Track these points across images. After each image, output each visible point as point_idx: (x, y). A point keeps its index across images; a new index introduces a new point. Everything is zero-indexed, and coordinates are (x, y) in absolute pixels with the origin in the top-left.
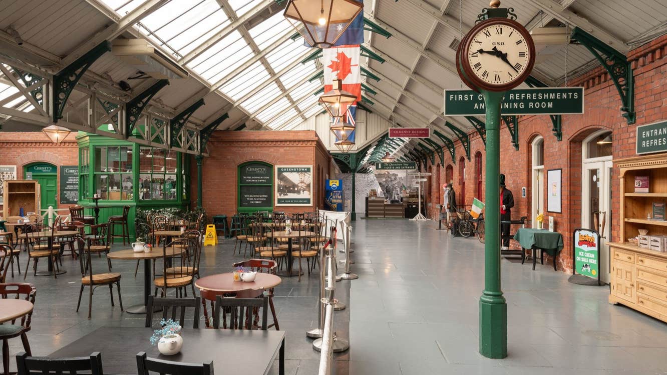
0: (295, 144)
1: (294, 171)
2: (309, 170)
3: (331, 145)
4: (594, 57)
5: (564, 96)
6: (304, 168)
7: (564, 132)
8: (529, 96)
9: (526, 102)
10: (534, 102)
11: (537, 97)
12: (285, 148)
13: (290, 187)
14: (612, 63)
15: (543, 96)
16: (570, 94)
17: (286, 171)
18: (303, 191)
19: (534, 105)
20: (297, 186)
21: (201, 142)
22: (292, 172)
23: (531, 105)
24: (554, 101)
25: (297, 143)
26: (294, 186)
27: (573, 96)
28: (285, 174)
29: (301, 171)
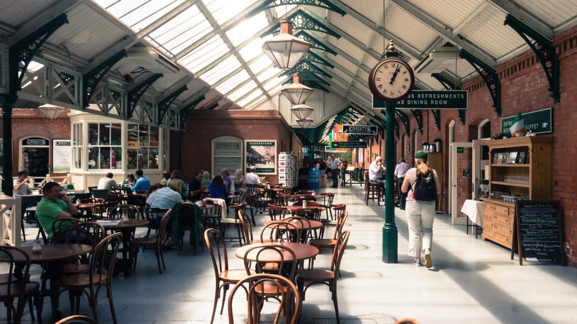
0: (262, 122)
1: (261, 145)
2: (273, 144)
3: (292, 121)
4: (474, 70)
5: (455, 96)
6: (270, 143)
7: (466, 119)
8: (431, 96)
9: (429, 100)
10: (434, 100)
11: (436, 96)
12: (253, 125)
13: (257, 158)
14: (486, 74)
15: (440, 96)
16: (459, 95)
17: (254, 145)
18: (269, 162)
19: (434, 103)
20: (263, 157)
21: (181, 119)
22: (258, 145)
23: (432, 102)
24: (448, 100)
25: (263, 121)
26: (261, 157)
27: (460, 96)
28: (253, 147)
29: (267, 145)
